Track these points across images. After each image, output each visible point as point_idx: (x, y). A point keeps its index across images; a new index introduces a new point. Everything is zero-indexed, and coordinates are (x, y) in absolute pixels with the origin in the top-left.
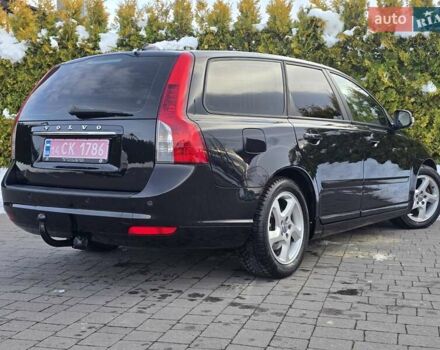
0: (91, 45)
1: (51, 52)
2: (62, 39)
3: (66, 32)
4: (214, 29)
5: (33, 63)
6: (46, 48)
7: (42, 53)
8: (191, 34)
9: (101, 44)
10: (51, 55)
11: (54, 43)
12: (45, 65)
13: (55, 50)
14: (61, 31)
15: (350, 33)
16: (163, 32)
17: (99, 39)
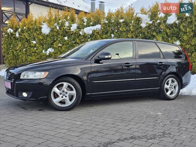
0: (68, 28)
1: (56, 31)
2: (61, 26)
3: (62, 24)
4: (107, 22)
5: (52, 35)
6: (55, 29)
7: (54, 31)
8: (100, 24)
9: (72, 28)
10: (57, 32)
11: (58, 28)
12: (55, 36)
13: (58, 30)
14: (60, 23)
15: (151, 22)
16: (91, 23)
17: (71, 26)
